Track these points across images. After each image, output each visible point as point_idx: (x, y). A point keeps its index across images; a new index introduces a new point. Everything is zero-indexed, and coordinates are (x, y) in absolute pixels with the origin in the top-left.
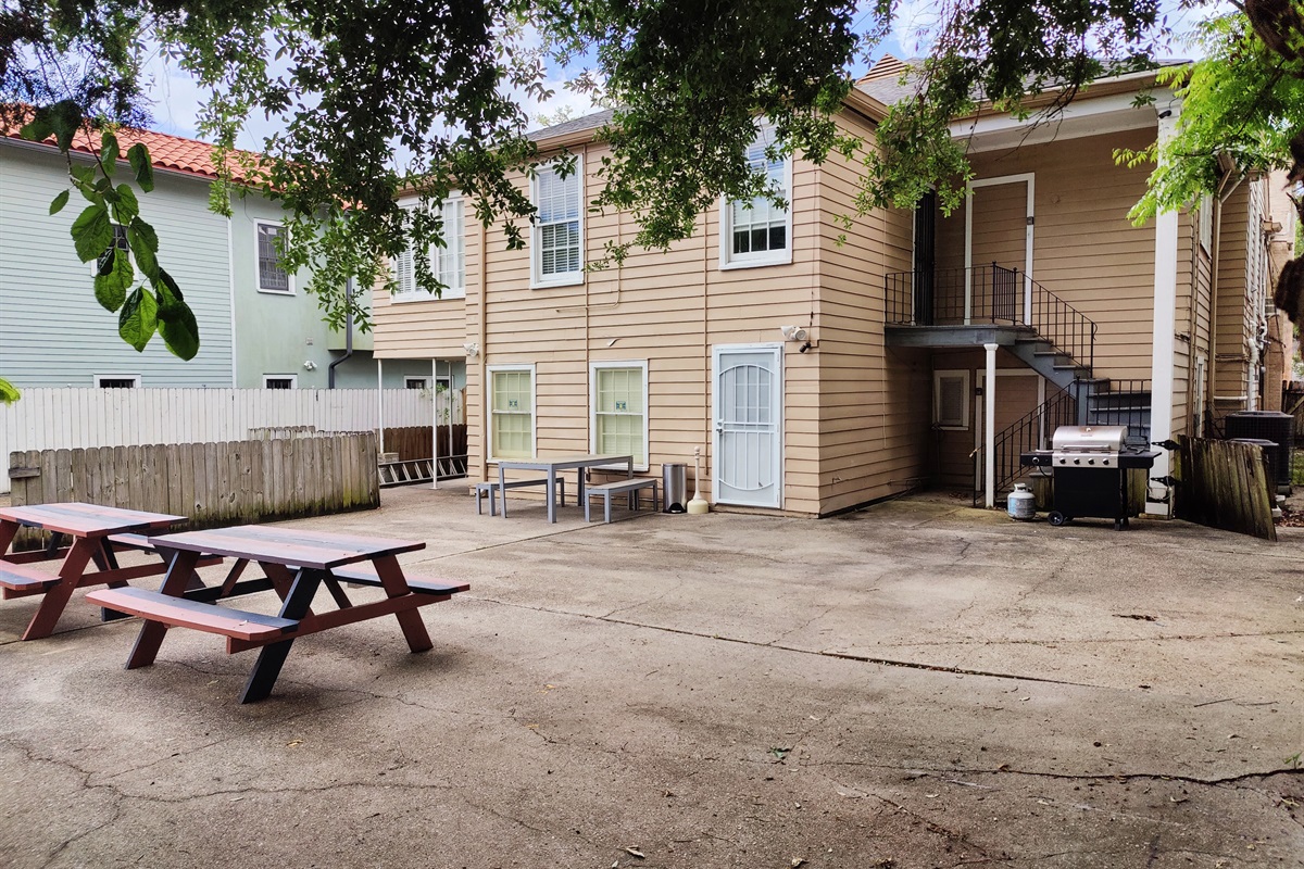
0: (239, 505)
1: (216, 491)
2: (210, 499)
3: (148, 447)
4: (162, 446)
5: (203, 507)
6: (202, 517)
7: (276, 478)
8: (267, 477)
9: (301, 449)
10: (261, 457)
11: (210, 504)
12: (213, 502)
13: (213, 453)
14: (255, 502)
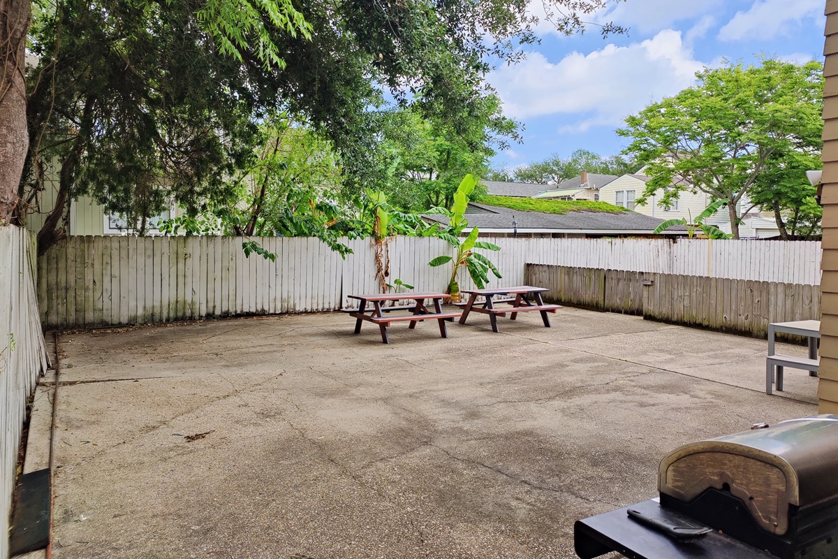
0: (751, 323)
1: (737, 309)
2: (732, 315)
3: (701, 277)
4: (708, 277)
5: (728, 319)
6: (727, 325)
7: (779, 310)
8: (771, 309)
9: (801, 292)
10: (768, 293)
11: (732, 318)
12: (734, 318)
13: (735, 286)
14: (762, 324)
